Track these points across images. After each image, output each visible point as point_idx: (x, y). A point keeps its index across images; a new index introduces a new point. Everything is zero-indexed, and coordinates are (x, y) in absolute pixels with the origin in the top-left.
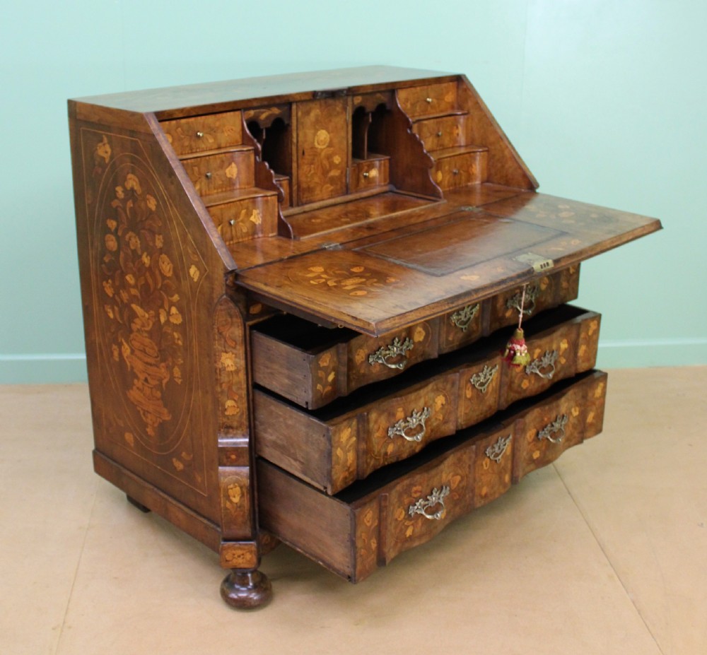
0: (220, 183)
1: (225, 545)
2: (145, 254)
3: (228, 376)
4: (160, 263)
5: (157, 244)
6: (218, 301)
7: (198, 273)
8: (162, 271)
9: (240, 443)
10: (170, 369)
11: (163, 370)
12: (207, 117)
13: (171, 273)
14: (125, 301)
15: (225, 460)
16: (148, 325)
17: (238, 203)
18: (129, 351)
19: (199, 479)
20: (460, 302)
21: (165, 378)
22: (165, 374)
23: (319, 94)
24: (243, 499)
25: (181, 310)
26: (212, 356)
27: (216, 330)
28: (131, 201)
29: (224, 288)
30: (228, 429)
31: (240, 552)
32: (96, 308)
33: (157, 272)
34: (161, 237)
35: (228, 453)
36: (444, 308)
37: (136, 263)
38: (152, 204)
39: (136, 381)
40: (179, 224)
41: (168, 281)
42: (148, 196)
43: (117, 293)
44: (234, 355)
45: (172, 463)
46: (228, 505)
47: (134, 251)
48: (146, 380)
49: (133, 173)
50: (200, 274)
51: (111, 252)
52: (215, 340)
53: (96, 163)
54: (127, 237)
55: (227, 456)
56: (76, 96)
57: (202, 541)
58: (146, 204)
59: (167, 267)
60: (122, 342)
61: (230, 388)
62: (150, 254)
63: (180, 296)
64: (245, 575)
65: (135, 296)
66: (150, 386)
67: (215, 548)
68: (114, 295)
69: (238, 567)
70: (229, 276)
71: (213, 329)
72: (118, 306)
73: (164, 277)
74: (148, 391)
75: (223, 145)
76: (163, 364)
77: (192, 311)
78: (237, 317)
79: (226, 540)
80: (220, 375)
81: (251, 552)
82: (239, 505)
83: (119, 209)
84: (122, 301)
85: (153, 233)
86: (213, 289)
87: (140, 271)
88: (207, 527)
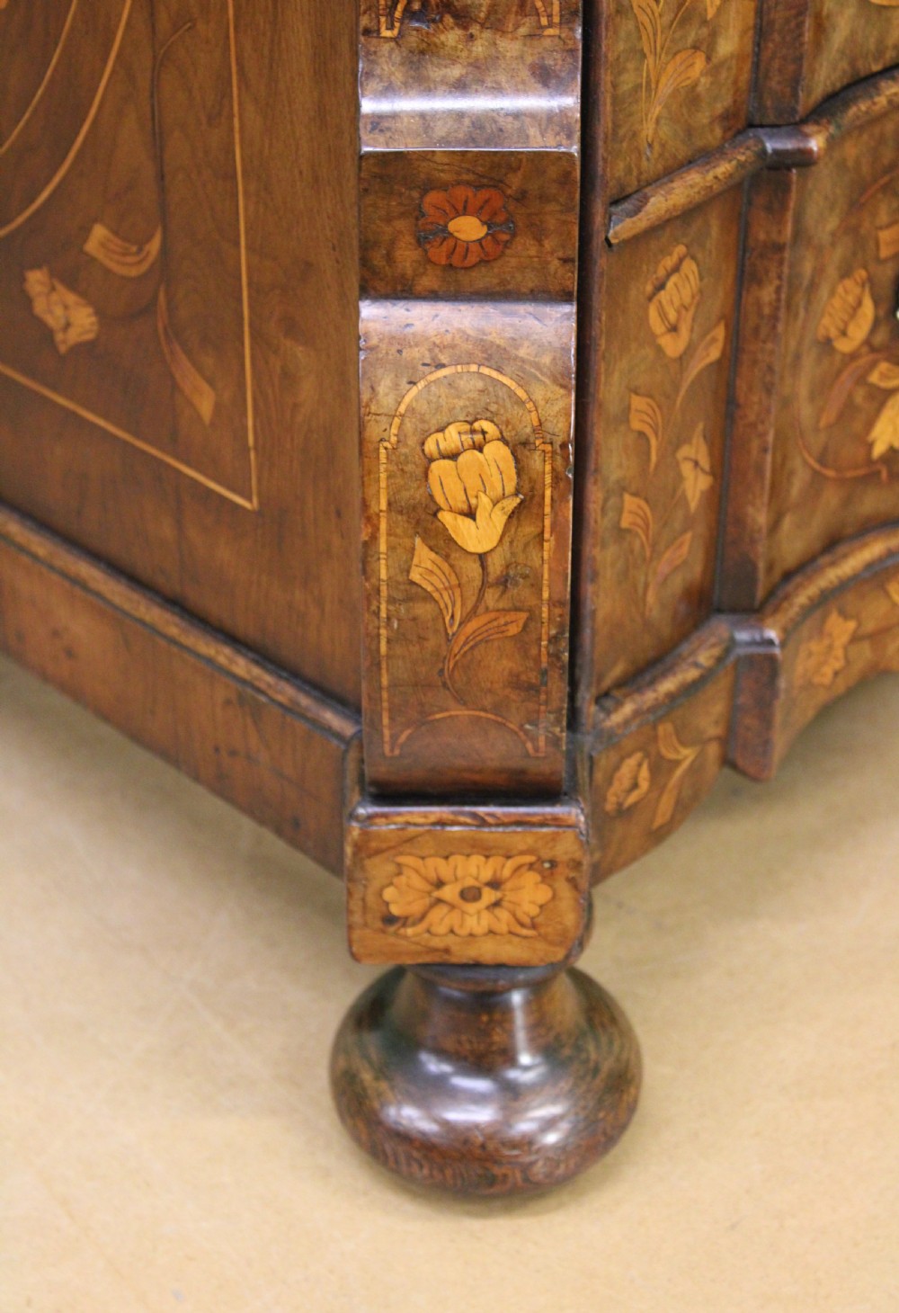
1: (382, 827)
15: (407, 256)
19: (206, 407)
24: (529, 529)
30: (430, 22)
31: (476, 869)
35: (433, 197)
45: (28, 302)
46: (425, 566)
55: (424, 220)
57: (221, 786)
64: (491, 1001)
69: (462, 953)
79: (390, 793)
81: (548, 869)
82: (496, 566)
88: (247, 699)
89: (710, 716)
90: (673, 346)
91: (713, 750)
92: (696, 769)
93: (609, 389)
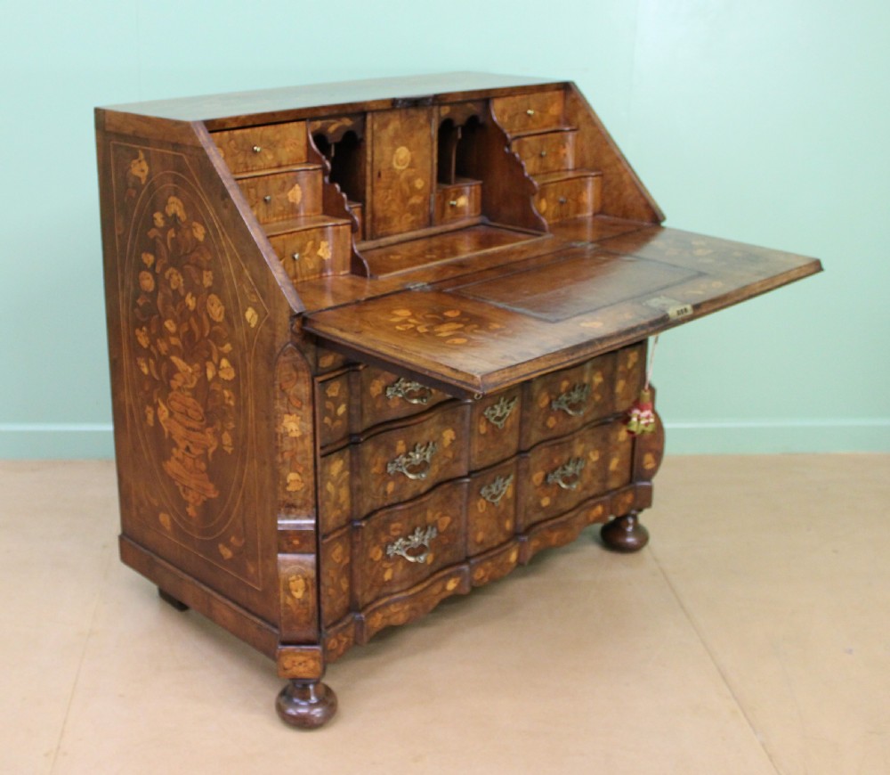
0: (281, 208)
1: (283, 650)
2: (189, 295)
3: (292, 443)
4: (209, 305)
5: (204, 282)
6: (282, 350)
7: (256, 317)
8: (211, 316)
9: (305, 525)
10: (218, 435)
11: (210, 437)
12: (265, 127)
13: (222, 317)
14: (163, 353)
15: (286, 546)
16: (192, 382)
17: (304, 232)
18: (167, 413)
19: (252, 570)
20: (582, 353)
21: (211, 446)
22: (211, 442)
23: (400, 102)
24: (307, 594)
25: (233, 364)
26: (271, 418)
27: (278, 387)
28: (173, 230)
29: (289, 334)
30: (290, 508)
31: (301, 659)
32: (126, 362)
33: (204, 317)
34: (210, 273)
35: (290, 538)
36: (563, 361)
37: (178, 307)
38: (200, 233)
39: (174, 450)
40: (233, 257)
41: (218, 327)
42: (195, 224)
43: (153, 342)
44: (299, 418)
45: (218, 550)
46: (289, 600)
47: (176, 292)
48: (188, 449)
49: (176, 195)
50: (259, 318)
51: (146, 293)
52: (275, 398)
53: (130, 184)
54: (167, 274)
55: (289, 541)
56: (105, 104)
57: (254, 645)
58: (192, 232)
59: (216, 310)
60: (158, 403)
61: (293, 458)
62: (195, 295)
63: (232, 346)
64: (305, 686)
65: (176, 346)
66: (193, 456)
67: (271, 654)
68: (149, 346)
69: (300, 676)
70: (295, 319)
71: (274, 385)
72: (153, 358)
73: (213, 323)
74: (189, 462)
75: (284, 163)
76: (209, 430)
77: (248, 363)
78: (303, 371)
79: (285, 643)
80: (282, 442)
81: (314, 659)
82: (302, 601)
83: (158, 241)
84: (159, 353)
85: (200, 269)
86: (274, 335)
87: (183, 316)
88: (259, 628)
89: (351, 631)
90: (338, 561)
91: (351, 639)
92: (347, 643)
93: (324, 569)
